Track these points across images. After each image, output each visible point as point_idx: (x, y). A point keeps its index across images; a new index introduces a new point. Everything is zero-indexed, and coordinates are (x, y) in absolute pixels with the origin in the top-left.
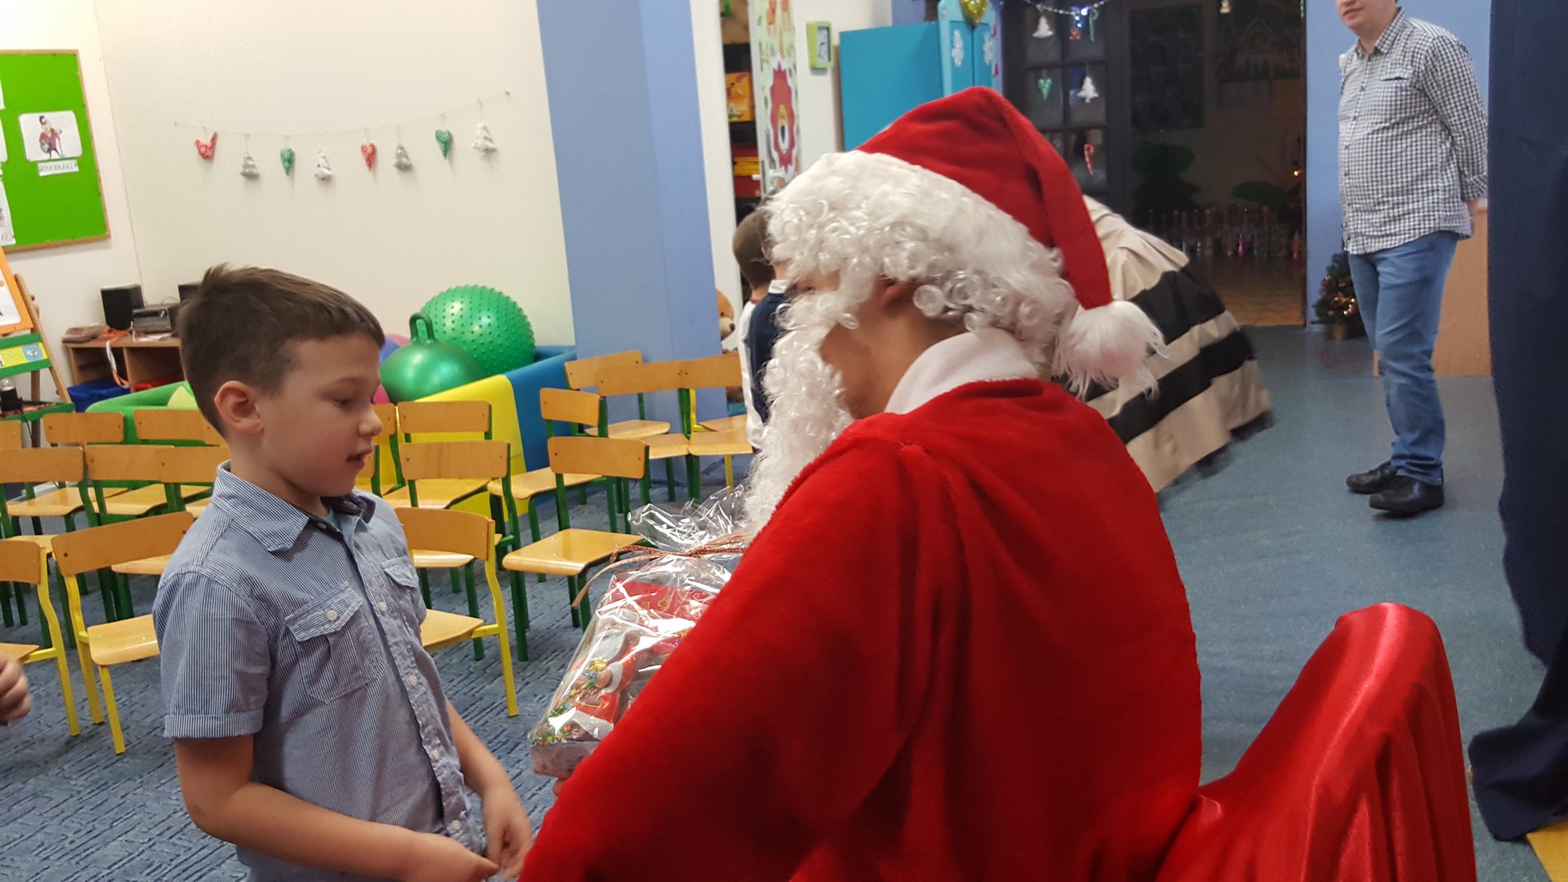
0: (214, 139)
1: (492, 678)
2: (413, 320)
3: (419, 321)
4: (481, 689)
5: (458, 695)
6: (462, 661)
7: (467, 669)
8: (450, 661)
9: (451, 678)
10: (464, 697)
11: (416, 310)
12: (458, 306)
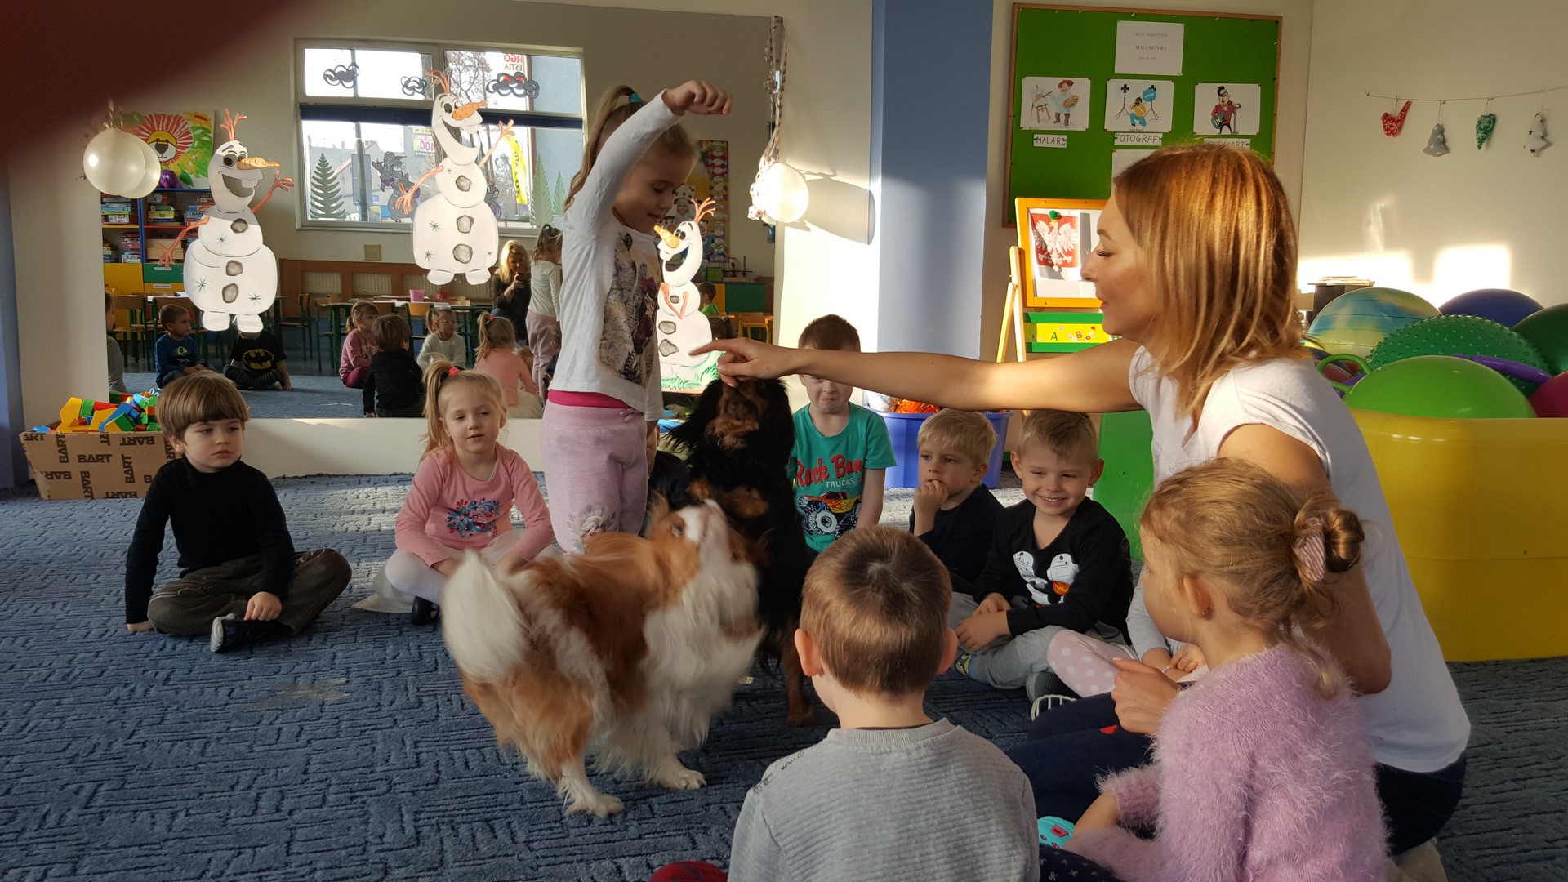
0: (1405, 110)
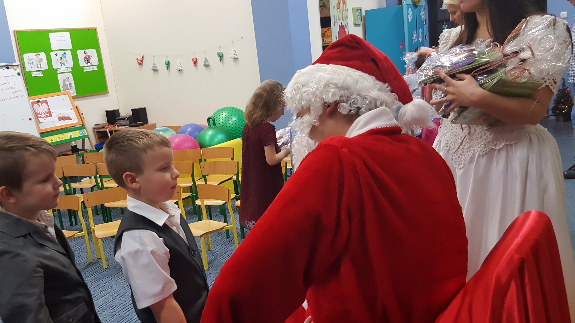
0: (143, 57)
3: (210, 120)
4: (228, 248)
12: (224, 114)
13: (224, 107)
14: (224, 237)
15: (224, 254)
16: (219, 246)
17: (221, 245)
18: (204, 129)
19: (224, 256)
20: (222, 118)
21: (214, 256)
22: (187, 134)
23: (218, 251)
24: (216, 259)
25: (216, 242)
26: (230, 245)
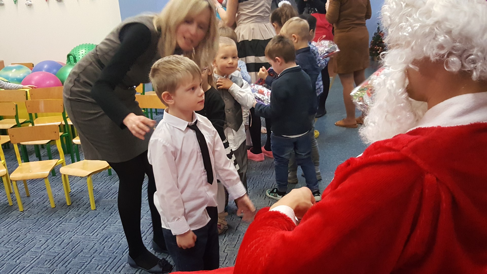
1: (114, 182)
2: (68, 56)
3: (70, 56)
4: (111, 186)
5: (103, 188)
6: (101, 177)
7: (104, 180)
8: (97, 177)
9: (99, 183)
10: (105, 189)
11: (69, 53)
12: (84, 51)
13: (83, 44)
14: (103, 175)
15: (108, 192)
16: (100, 185)
17: (102, 183)
18: (62, 66)
19: (109, 194)
20: (83, 55)
21: (98, 195)
22: (44, 71)
23: (102, 189)
24: (100, 198)
25: (96, 181)
26: (112, 182)
